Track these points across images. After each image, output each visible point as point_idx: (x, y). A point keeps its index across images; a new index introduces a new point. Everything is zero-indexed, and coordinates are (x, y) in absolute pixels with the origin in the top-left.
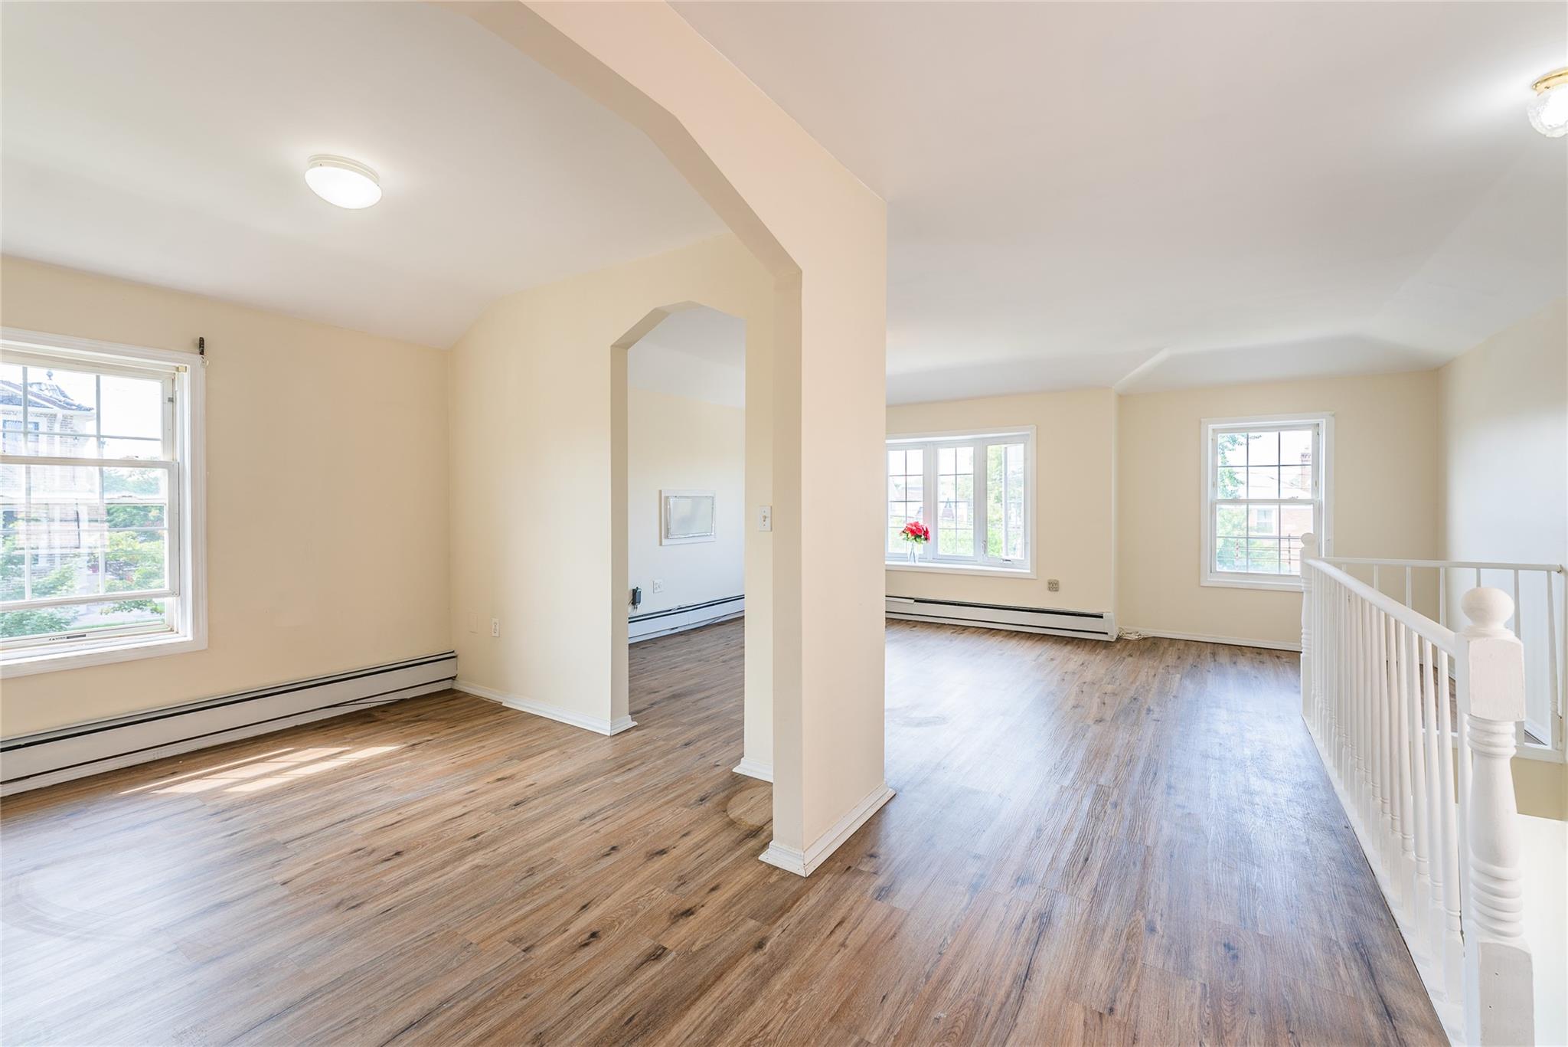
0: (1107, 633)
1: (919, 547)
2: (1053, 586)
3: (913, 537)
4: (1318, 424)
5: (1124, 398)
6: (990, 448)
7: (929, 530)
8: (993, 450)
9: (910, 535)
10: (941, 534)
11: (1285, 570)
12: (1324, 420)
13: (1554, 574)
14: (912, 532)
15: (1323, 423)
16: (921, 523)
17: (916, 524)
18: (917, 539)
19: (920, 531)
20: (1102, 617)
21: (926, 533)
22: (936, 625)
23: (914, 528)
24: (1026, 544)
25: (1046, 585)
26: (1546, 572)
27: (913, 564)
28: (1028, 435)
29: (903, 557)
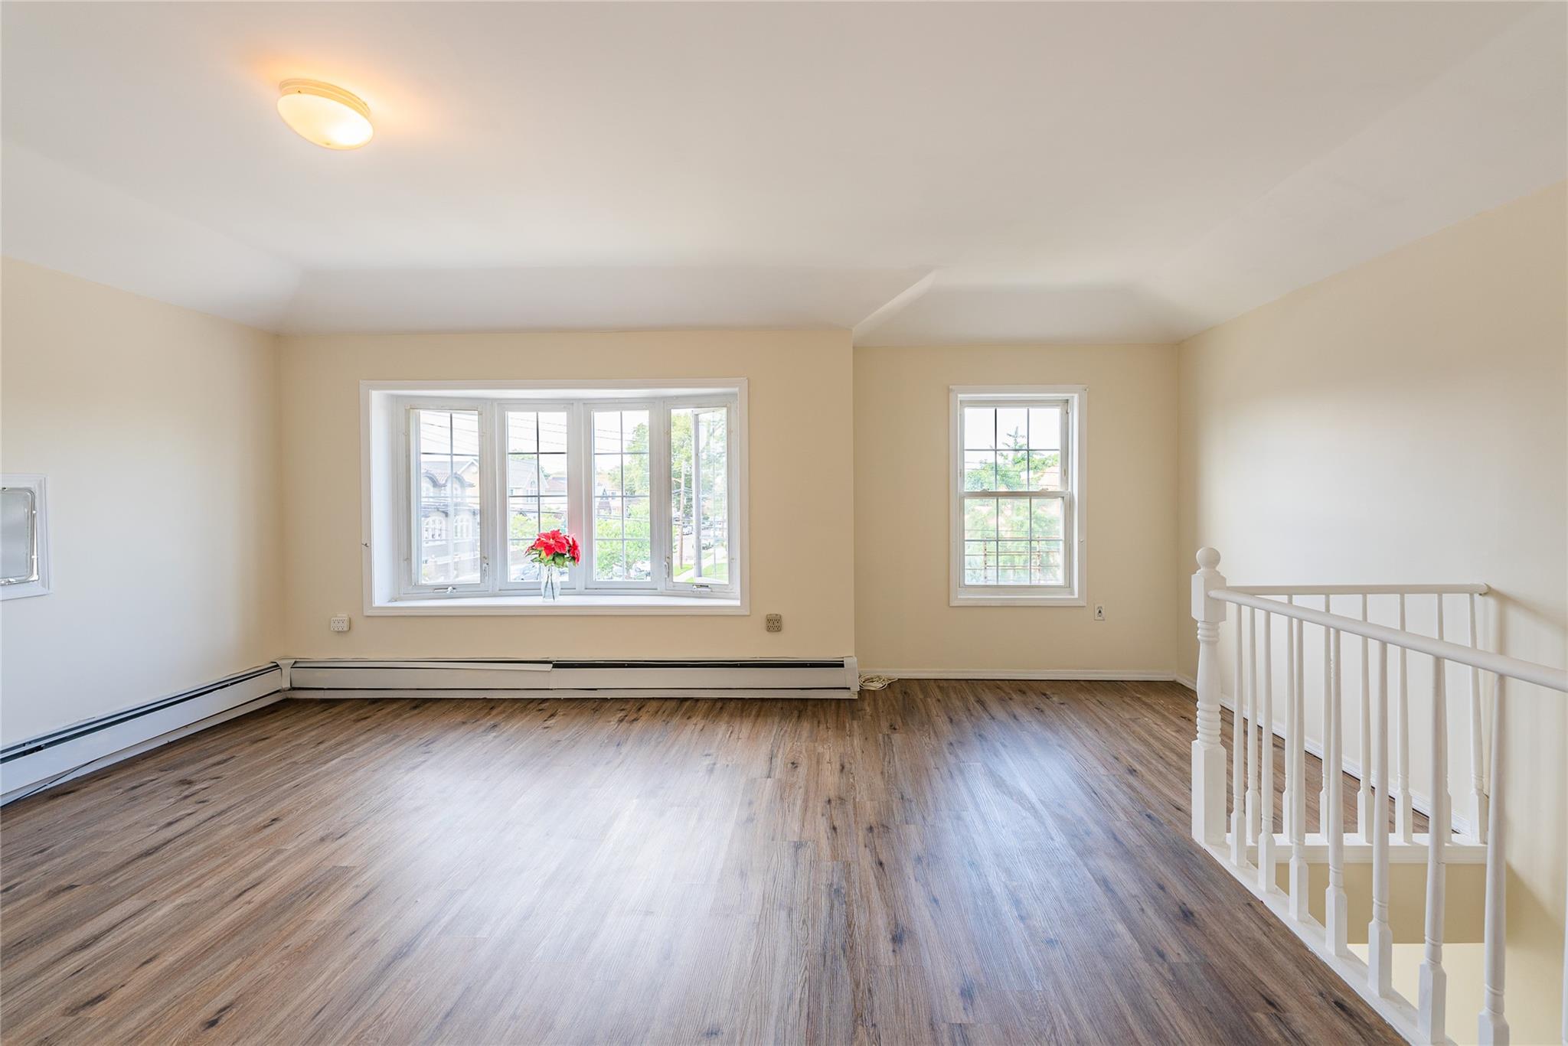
0: (849, 689)
1: (560, 574)
2: (774, 624)
3: (550, 557)
4: (1067, 401)
5: (861, 351)
6: (674, 412)
7: (578, 542)
8: (681, 416)
9: (544, 554)
10: (598, 549)
11: (1038, 579)
12: (1076, 396)
13: (1476, 596)
14: (549, 549)
15: (1075, 399)
16: (565, 532)
17: (555, 535)
18: (558, 560)
19: (562, 546)
20: (842, 666)
21: (574, 548)
22: (589, 704)
23: (552, 542)
24: (731, 560)
25: (764, 625)
26: (1468, 595)
27: (549, 602)
28: (734, 395)
29: (533, 590)
